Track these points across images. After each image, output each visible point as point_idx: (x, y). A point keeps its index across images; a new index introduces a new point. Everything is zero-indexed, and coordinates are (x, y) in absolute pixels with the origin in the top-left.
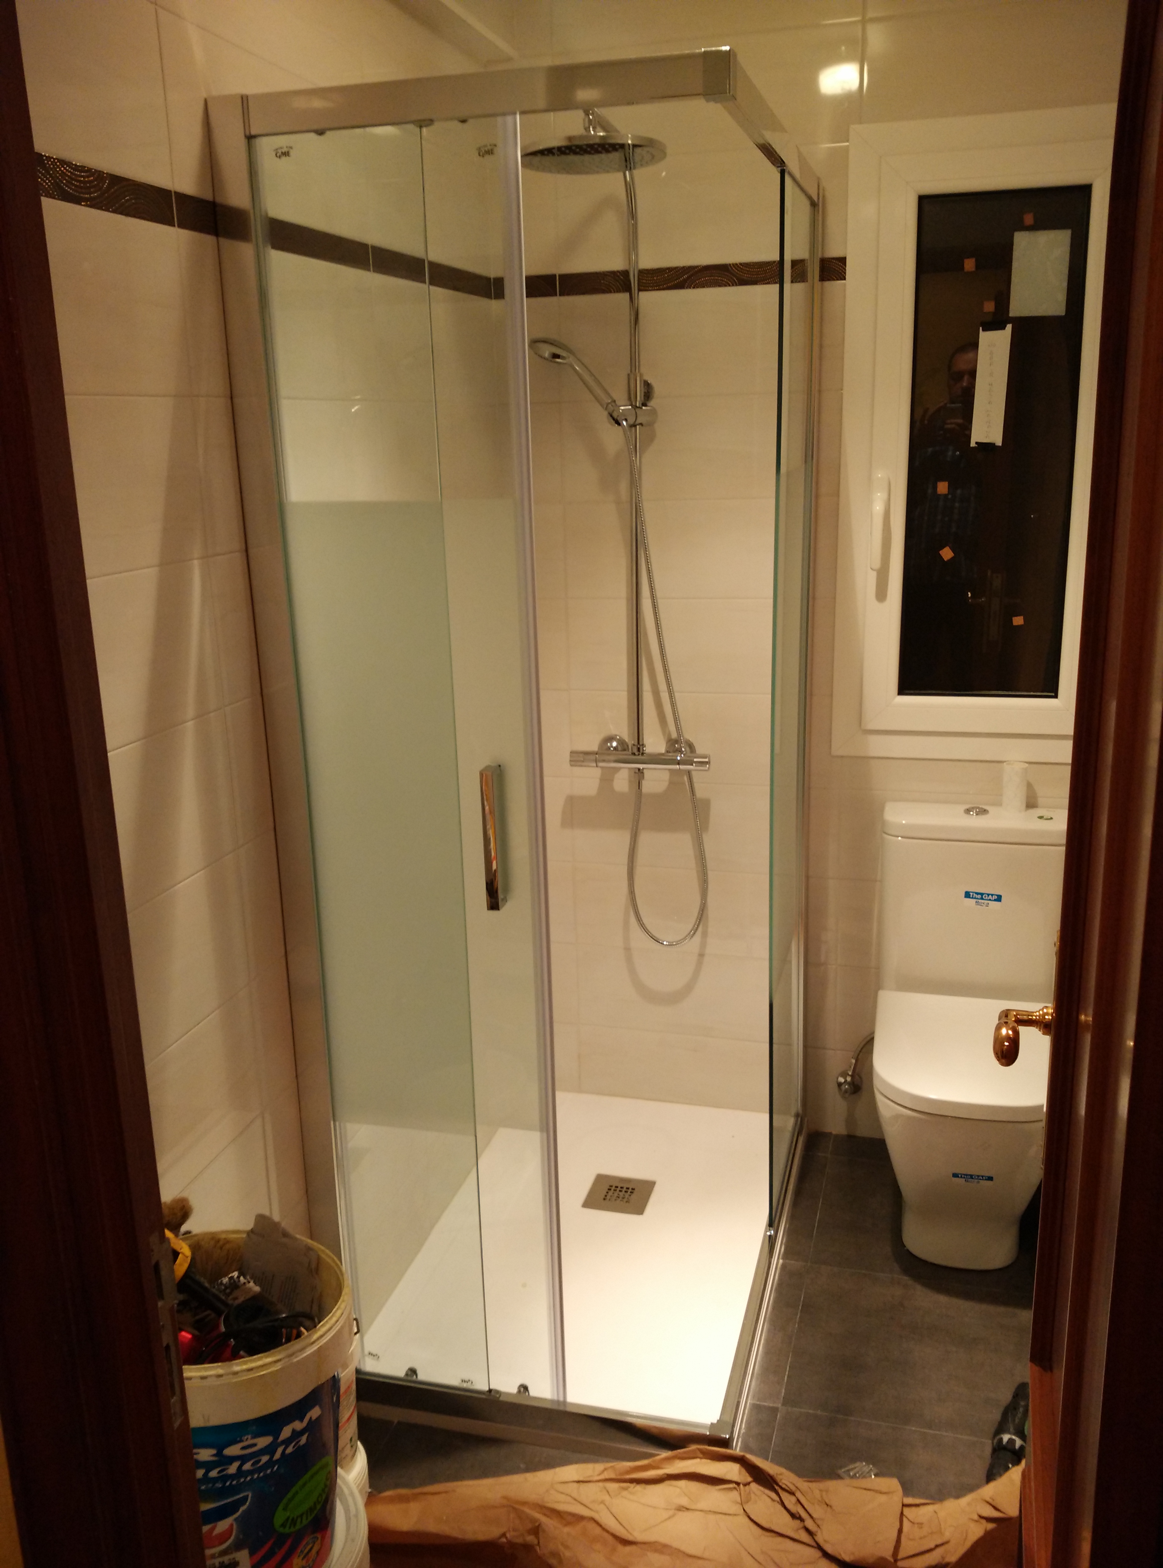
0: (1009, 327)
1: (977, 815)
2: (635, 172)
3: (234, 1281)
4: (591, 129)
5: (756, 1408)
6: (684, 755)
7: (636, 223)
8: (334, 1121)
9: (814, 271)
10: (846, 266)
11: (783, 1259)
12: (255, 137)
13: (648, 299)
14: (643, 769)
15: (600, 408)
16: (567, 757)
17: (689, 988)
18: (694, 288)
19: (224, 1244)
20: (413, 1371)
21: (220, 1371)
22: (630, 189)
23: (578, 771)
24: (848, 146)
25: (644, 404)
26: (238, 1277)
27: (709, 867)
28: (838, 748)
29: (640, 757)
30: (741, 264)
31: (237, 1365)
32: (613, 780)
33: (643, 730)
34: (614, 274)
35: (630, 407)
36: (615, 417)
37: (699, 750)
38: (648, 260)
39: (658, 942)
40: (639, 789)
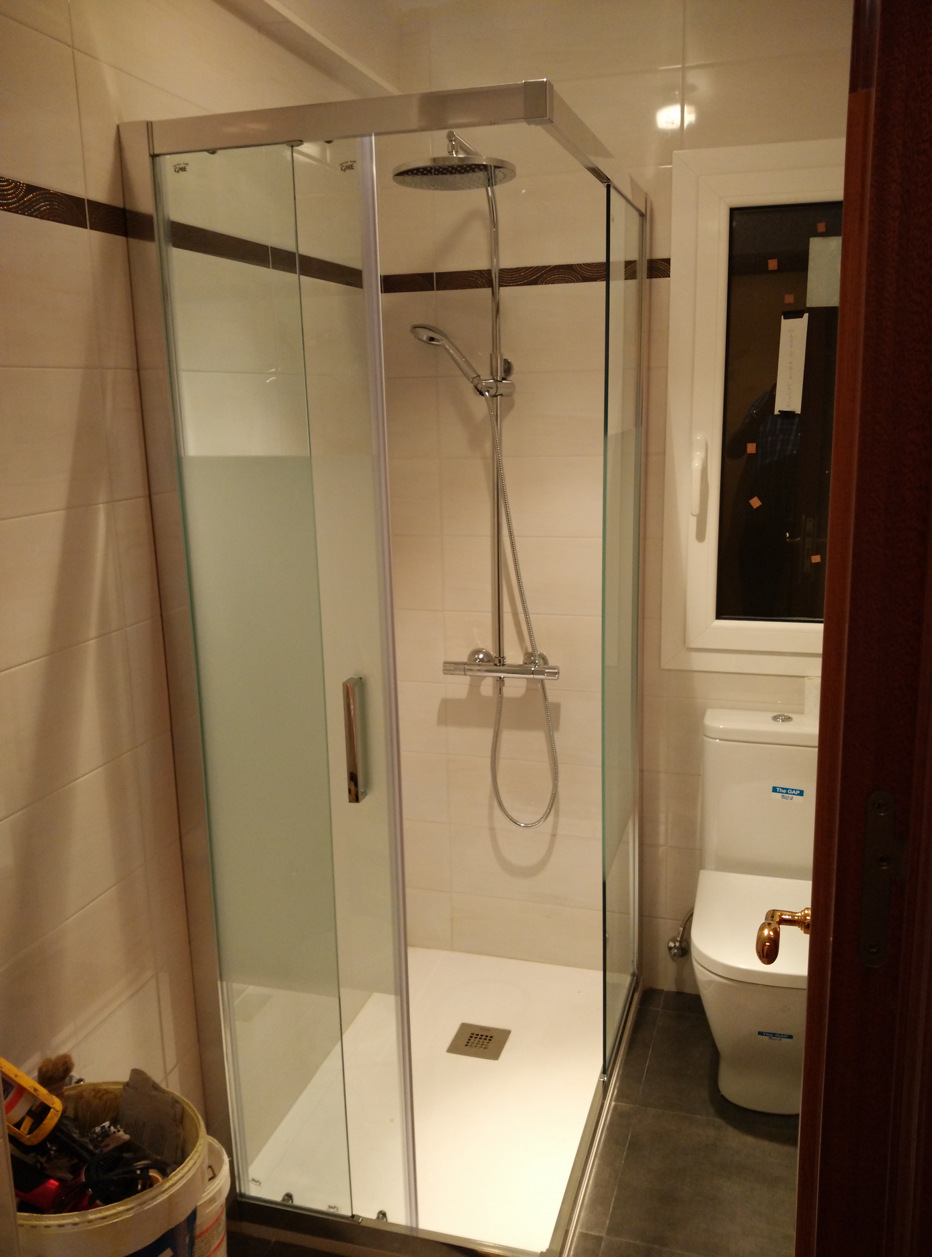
0: (806, 315)
1: (782, 721)
2: (495, 187)
3: (106, 1130)
4: (454, 153)
5: (584, 1236)
6: (538, 666)
7: (497, 230)
8: (221, 980)
9: (642, 270)
10: (670, 265)
11: (615, 1101)
12: (158, 155)
13: (507, 293)
14: (504, 677)
15: (467, 380)
16: (441, 667)
17: (543, 863)
18: (545, 284)
19: (103, 1095)
20: (289, 1196)
21: (76, 1220)
22: (492, 203)
23: (450, 678)
24: (671, 168)
25: (504, 379)
26: (109, 1127)
27: (559, 761)
28: (667, 662)
29: (502, 668)
30: (583, 264)
31: (91, 1213)
32: (480, 686)
33: (503, 644)
34: (480, 272)
35: (492, 381)
36: (480, 389)
37: (551, 663)
38: (508, 261)
39: (516, 823)
40: (500, 694)
